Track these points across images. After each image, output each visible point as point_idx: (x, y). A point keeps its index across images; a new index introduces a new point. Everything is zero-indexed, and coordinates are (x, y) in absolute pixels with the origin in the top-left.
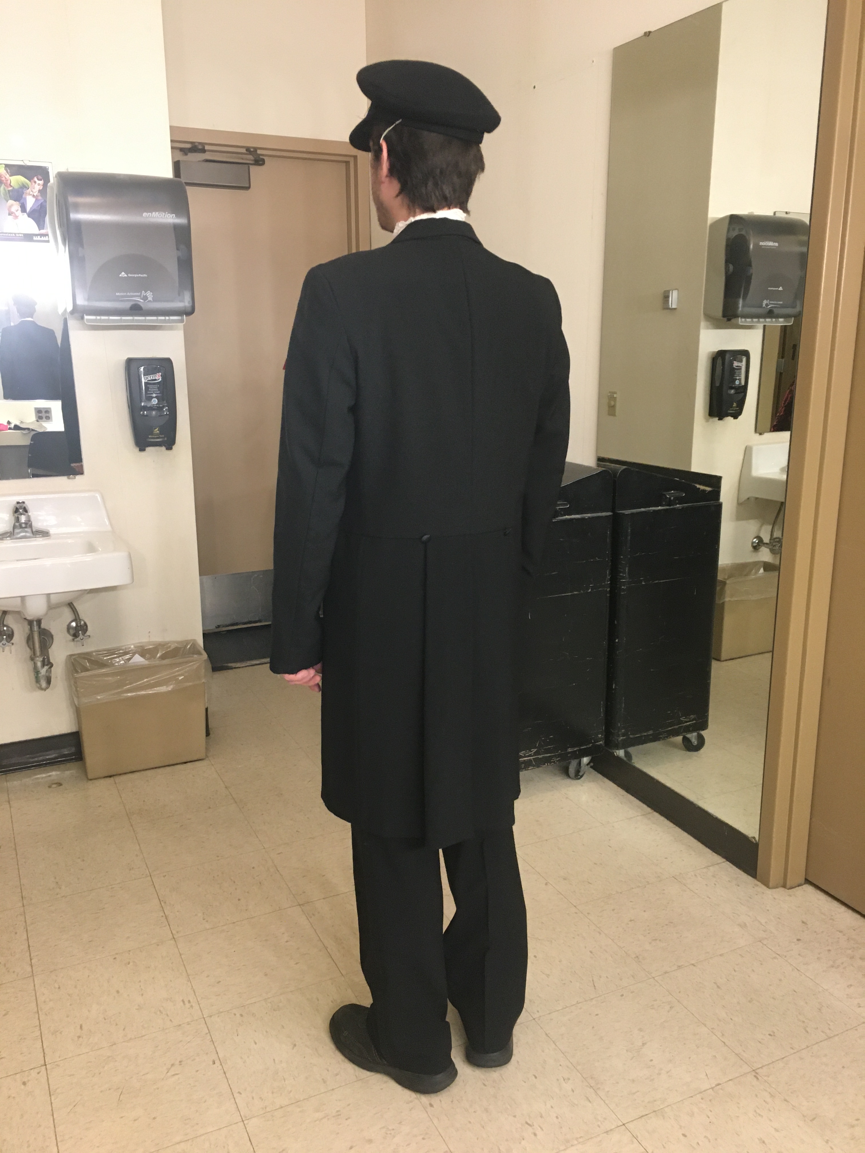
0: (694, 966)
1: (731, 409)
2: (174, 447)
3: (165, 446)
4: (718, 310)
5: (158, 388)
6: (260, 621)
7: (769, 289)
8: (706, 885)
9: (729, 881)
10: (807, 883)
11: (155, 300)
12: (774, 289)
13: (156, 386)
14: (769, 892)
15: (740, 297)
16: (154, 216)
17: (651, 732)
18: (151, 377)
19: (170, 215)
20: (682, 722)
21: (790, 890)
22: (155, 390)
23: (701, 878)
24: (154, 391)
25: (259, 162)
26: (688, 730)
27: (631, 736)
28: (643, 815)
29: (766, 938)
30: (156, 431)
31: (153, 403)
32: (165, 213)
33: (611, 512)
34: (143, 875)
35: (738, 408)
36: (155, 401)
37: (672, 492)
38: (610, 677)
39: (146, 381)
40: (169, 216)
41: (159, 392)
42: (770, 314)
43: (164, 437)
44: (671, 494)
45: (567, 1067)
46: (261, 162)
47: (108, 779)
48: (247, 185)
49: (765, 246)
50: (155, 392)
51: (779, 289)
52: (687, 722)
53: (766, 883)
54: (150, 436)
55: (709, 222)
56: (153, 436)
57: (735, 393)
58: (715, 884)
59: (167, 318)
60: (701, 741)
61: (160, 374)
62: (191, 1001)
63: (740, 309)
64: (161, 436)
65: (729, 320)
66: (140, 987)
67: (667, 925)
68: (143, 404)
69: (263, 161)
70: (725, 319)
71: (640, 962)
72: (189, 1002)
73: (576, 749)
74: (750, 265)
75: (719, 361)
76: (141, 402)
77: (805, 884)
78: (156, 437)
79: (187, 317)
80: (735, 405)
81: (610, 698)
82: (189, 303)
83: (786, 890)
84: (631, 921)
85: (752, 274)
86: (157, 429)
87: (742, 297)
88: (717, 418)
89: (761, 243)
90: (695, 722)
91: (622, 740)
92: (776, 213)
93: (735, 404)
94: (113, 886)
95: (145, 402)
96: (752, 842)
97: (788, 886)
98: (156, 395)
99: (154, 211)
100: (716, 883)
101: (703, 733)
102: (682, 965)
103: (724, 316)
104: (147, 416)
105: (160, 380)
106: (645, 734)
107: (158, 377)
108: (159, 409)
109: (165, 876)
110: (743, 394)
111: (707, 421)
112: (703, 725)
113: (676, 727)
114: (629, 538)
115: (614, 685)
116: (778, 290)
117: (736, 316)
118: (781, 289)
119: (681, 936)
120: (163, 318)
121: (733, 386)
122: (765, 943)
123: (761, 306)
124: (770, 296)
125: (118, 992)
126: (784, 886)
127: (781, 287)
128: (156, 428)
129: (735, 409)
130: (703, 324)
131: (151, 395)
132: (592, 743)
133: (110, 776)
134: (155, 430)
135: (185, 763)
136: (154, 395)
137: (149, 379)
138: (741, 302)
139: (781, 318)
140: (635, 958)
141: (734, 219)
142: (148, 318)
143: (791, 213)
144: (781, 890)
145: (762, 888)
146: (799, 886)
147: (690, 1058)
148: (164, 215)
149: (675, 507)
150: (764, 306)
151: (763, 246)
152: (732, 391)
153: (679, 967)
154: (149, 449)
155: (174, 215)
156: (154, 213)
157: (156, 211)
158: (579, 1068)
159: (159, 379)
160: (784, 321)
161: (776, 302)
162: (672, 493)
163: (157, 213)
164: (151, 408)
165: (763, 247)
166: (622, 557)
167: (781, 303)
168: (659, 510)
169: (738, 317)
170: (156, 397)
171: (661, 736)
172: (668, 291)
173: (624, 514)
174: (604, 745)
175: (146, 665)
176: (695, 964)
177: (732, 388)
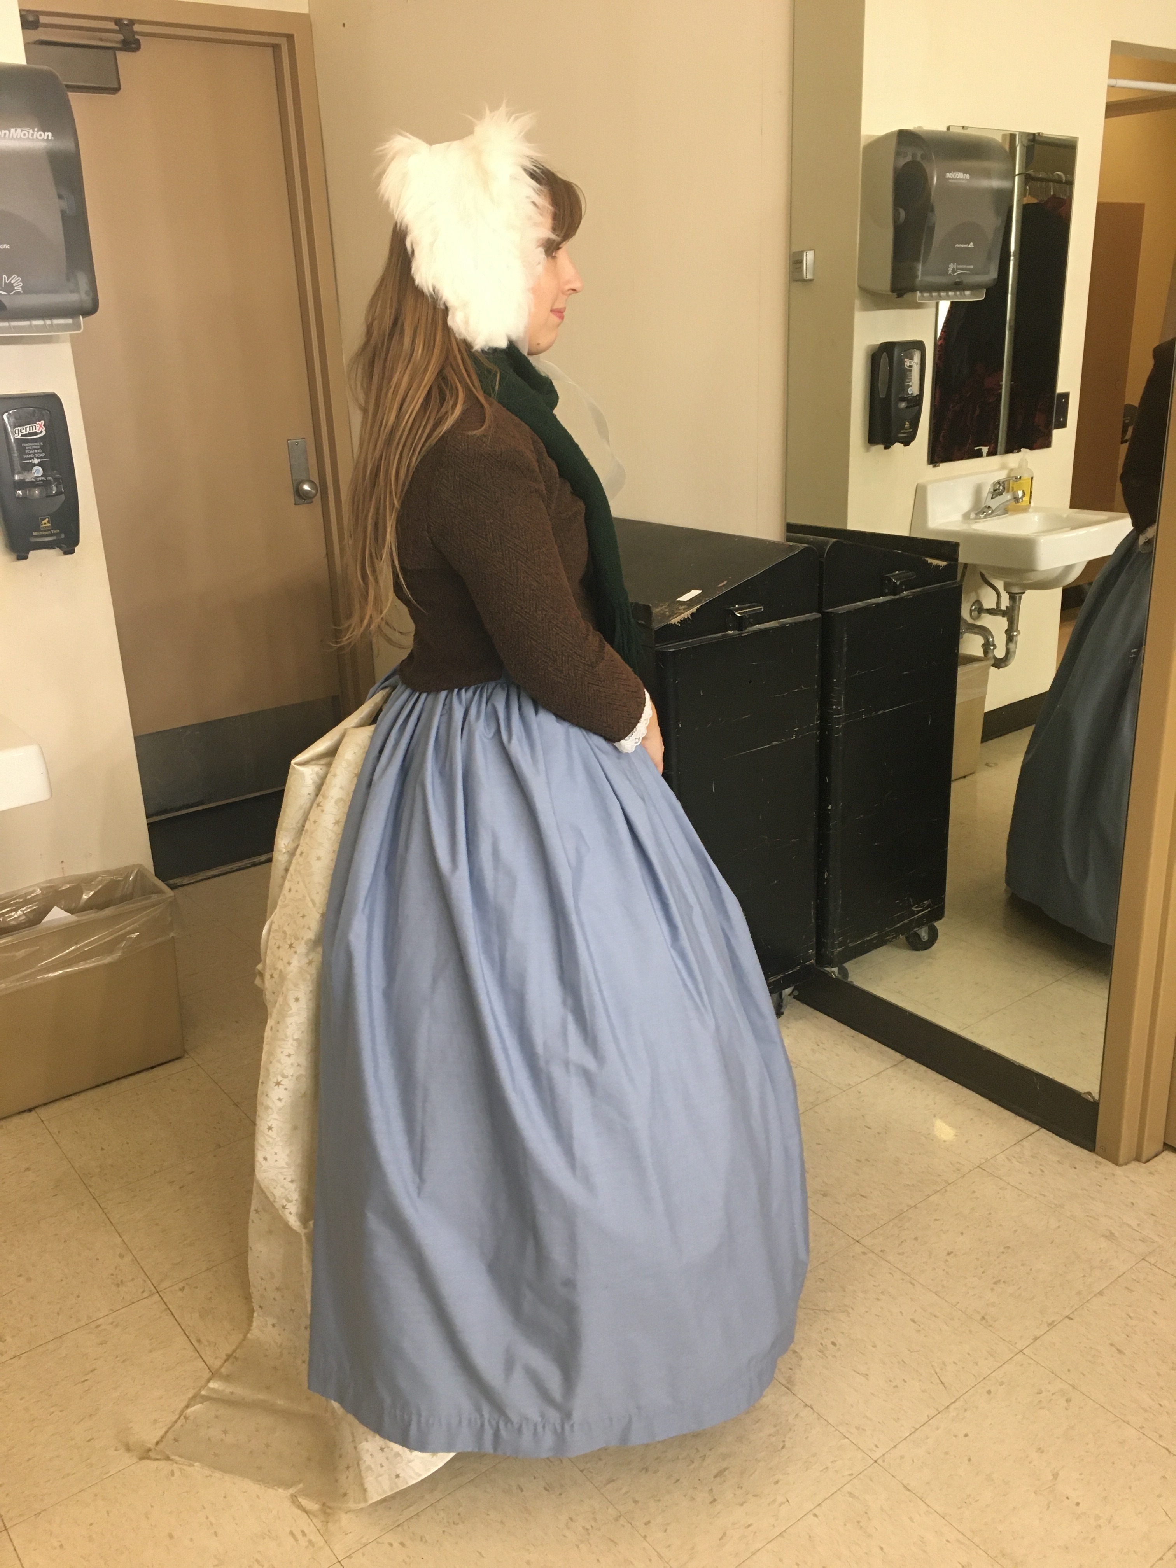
0: (1071, 1319)
1: (902, 431)
2: (76, 549)
3: (60, 548)
4: (884, 282)
5: (42, 448)
6: (201, 803)
7: (957, 245)
8: (1030, 1173)
9: (1058, 1161)
10: (1166, 1150)
11: (27, 290)
12: (963, 246)
13: (38, 445)
14: (1118, 1171)
15: (918, 260)
16: (15, 137)
17: (875, 935)
18: (26, 430)
19: (42, 133)
20: (913, 913)
21: (1148, 1164)
22: (36, 451)
23: (1018, 1162)
24: (35, 453)
25: (131, 44)
26: (920, 923)
27: (851, 945)
28: (895, 1065)
29: (1150, 1253)
30: (46, 523)
31: (36, 475)
32: (34, 131)
33: (819, 612)
34: (143, 1292)
35: (911, 430)
36: (38, 472)
37: (897, 572)
38: (821, 864)
39: (19, 437)
40: (41, 135)
41: (44, 455)
42: (958, 286)
43: (60, 533)
44: (896, 577)
45: (958, 1541)
46: (133, 46)
47: (26, 1115)
48: (116, 86)
49: (953, 179)
50: (37, 455)
51: (969, 246)
52: (919, 912)
53: (1115, 1161)
54: (35, 534)
55: (863, 143)
56: (41, 533)
57: (907, 407)
58: (1042, 1171)
59: (48, 322)
60: (934, 936)
61: (43, 422)
62: (306, 1532)
63: (920, 278)
64: (55, 532)
65: (900, 295)
66: (207, 1518)
67: (1003, 1253)
68: (17, 478)
69: (138, 42)
70: (895, 295)
71: (990, 1326)
72: (304, 1534)
73: (779, 977)
74: (932, 210)
75: (884, 359)
76: (13, 474)
77: (1163, 1151)
78: (45, 533)
79: (85, 319)
80: (907, 425)
81: (821, 891)
82: (86, 293)
83: (1141, 1164)
84: (949, 1254)
85: (934, 224)
86: (46, 521)
87: (921, 262)
88: (882, 447)
89: (948, 175)
90: (929, 909)
91: (839, 951)
92: (951, 127)
93: (907, 423)
94: (99, 1322)
95: (19, 473)
96: (1088, 1101)
97: (1144, 1159)
98: (39, 460)
99: (13, 127)
100: (1042, 1168)
101: (937, 924)
102: (1053, 1321)
103: (893, 290)
104: (24, 498)
105: (44, 433)
106: (869, 938)
107: (39, 428)
108: (44, 484)
109: (183, 1288)
110: (918, 407)
111: (868, 450)
112: (938, 913)
113: (906, 921)
114: (845, 649)
115: (826, 873)
116: (967, 248)
117: (913, 290)
118: (971, 245)
119: (1031, 1269)
120: (39, 322)
121: (905, 396)
122: (1153, 1261)
123: (945, 273)
124: (960, 257)
125: (171, 1536)
126: (1138, 1159)
127: (972, 243)
128: (45, 519)
129: (906, 431)
130: (857, 303)
131: (31, 461)
132: (800, 963)
133: (30, 1110)
134: (43, 522)
135: (152, 1068)
136: (36, 461)
137: (24, 432)
138: (920, 267)
139: (968, 290)
140: (981, 1320)
141: (905, 138)
142: (14, 324)
143: (969, 129)
144: (1134, 1165)
145: (1109, 1167)
146: (1156, 1155)
147: (1130, 1488)
148: (33, 135)
149: (902, 595)
150: (950, 272)
151: (950, 179)
152: (903, 405)
153: (1052, 1325)
154: (32, 554)
155: (50, 134)
156: (13, 130)
157: (16, 126)
158: (976, 1540)
159: (41, 432)
160: (971, 294)
161: (965, 267)
162: (898, 574)
163: (19, 130)
164: (33, 484)
165: (950, 181)
166: (835, 680)
167: (972, 267)
168: (883, 603)
169: (916, 291)
170: (39, 464)
171: (888, 938)
172: (801, 253)
173: (836, 614)
174: (815, 965)
175: (72, 923)
176: (1071, 1316)
177: (903, 399)
